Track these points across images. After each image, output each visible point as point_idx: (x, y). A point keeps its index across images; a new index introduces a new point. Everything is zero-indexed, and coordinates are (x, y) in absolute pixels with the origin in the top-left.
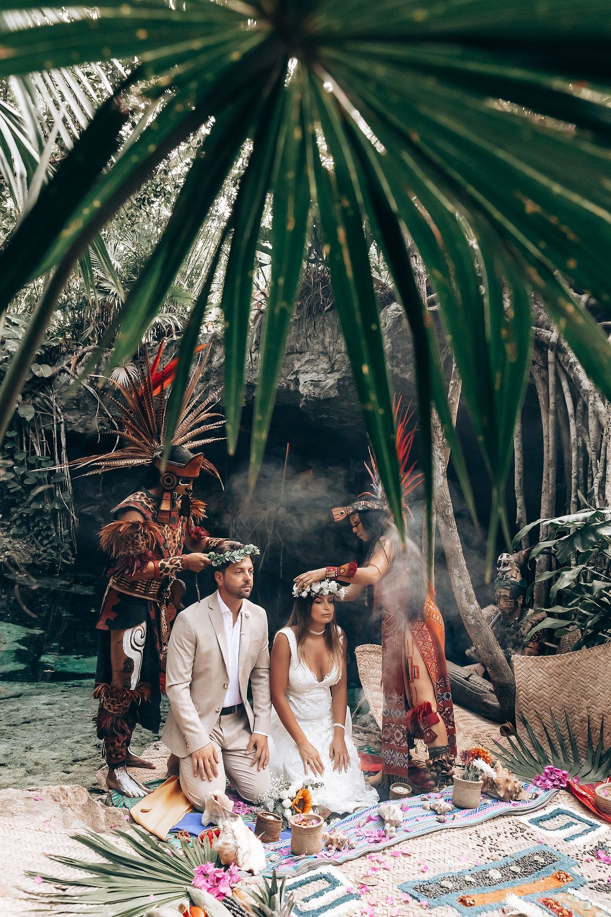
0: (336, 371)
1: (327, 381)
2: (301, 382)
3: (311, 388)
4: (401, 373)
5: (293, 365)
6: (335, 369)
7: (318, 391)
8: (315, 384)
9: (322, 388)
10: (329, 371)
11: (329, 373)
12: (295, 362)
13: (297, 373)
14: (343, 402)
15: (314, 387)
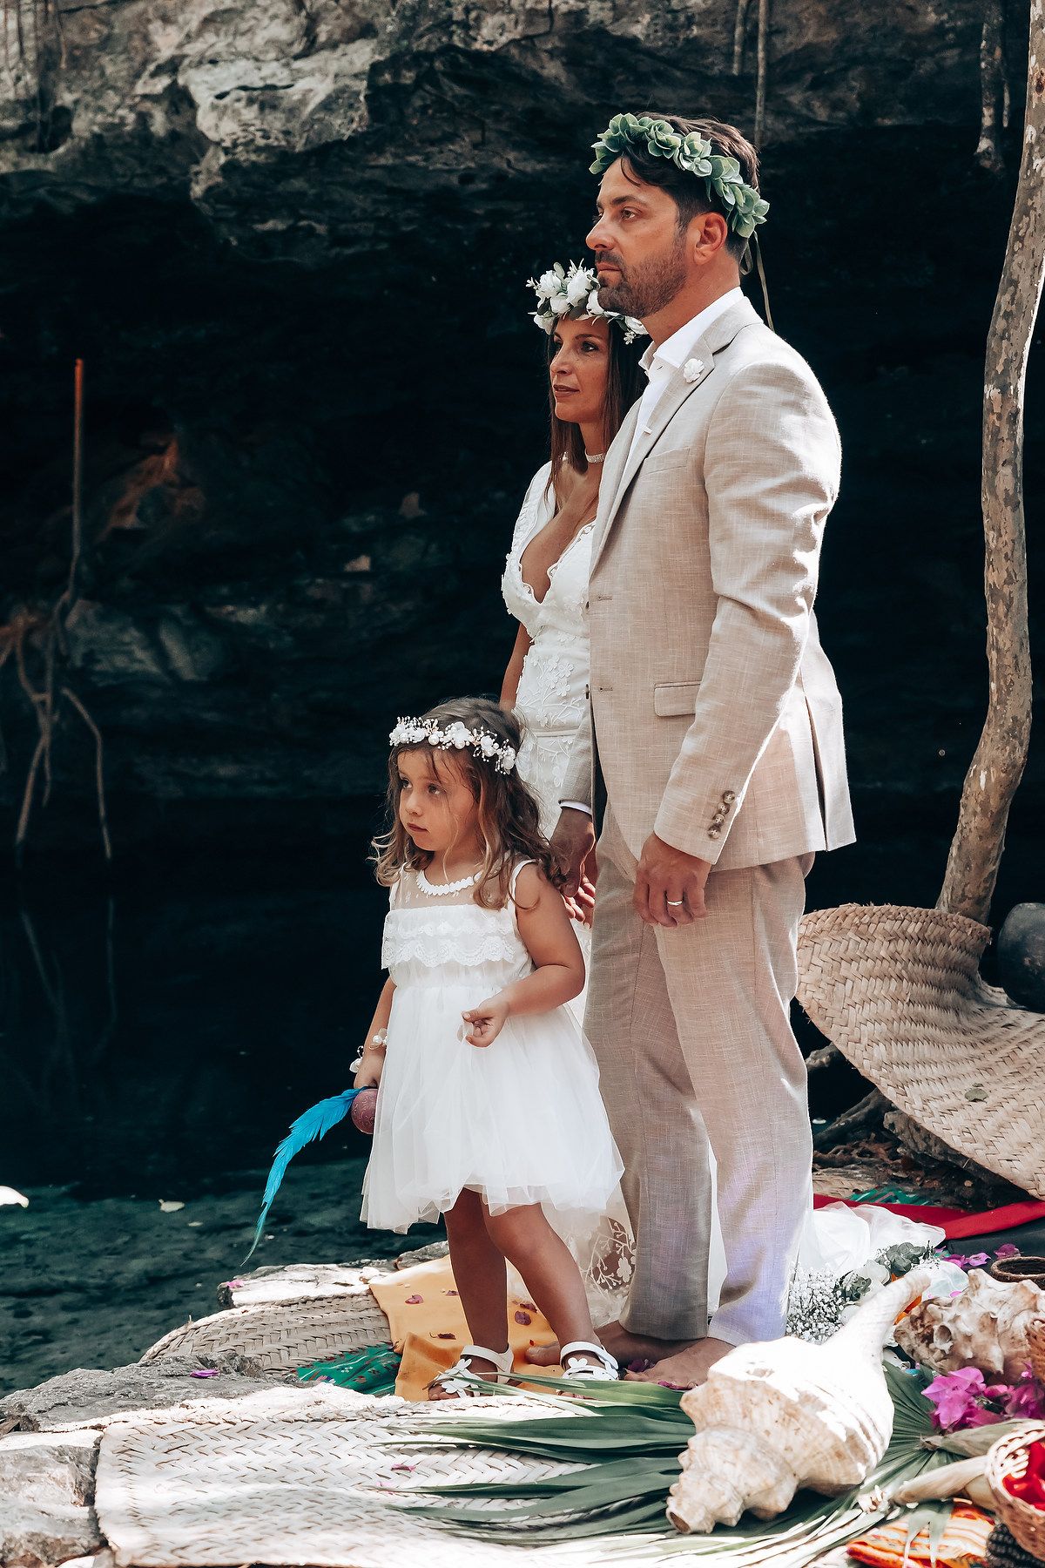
0: (323, 47)
1: (301, 85)
2: (203, 96)
3: (250, 114)
4: (616, 19)
5: (146, 39)
6: (322, 38)
7: (276, 122)
8: (266, 98)
9: (292, 112)
10: (297, 48)
11: (297, 57)
12: (155, 27)
13: (173, 66)
14: (381, 152)
15: (262, 108)
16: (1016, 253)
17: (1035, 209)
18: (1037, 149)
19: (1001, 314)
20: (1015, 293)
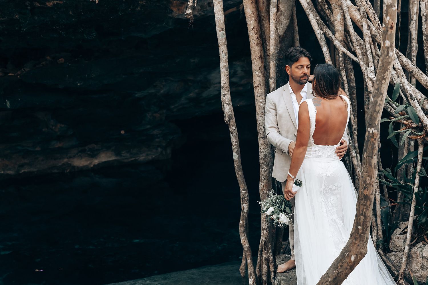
16: (383, 84)
17: (390, 69)
18: (390, 49)
19: (378, 104)
20: (382, 98)
